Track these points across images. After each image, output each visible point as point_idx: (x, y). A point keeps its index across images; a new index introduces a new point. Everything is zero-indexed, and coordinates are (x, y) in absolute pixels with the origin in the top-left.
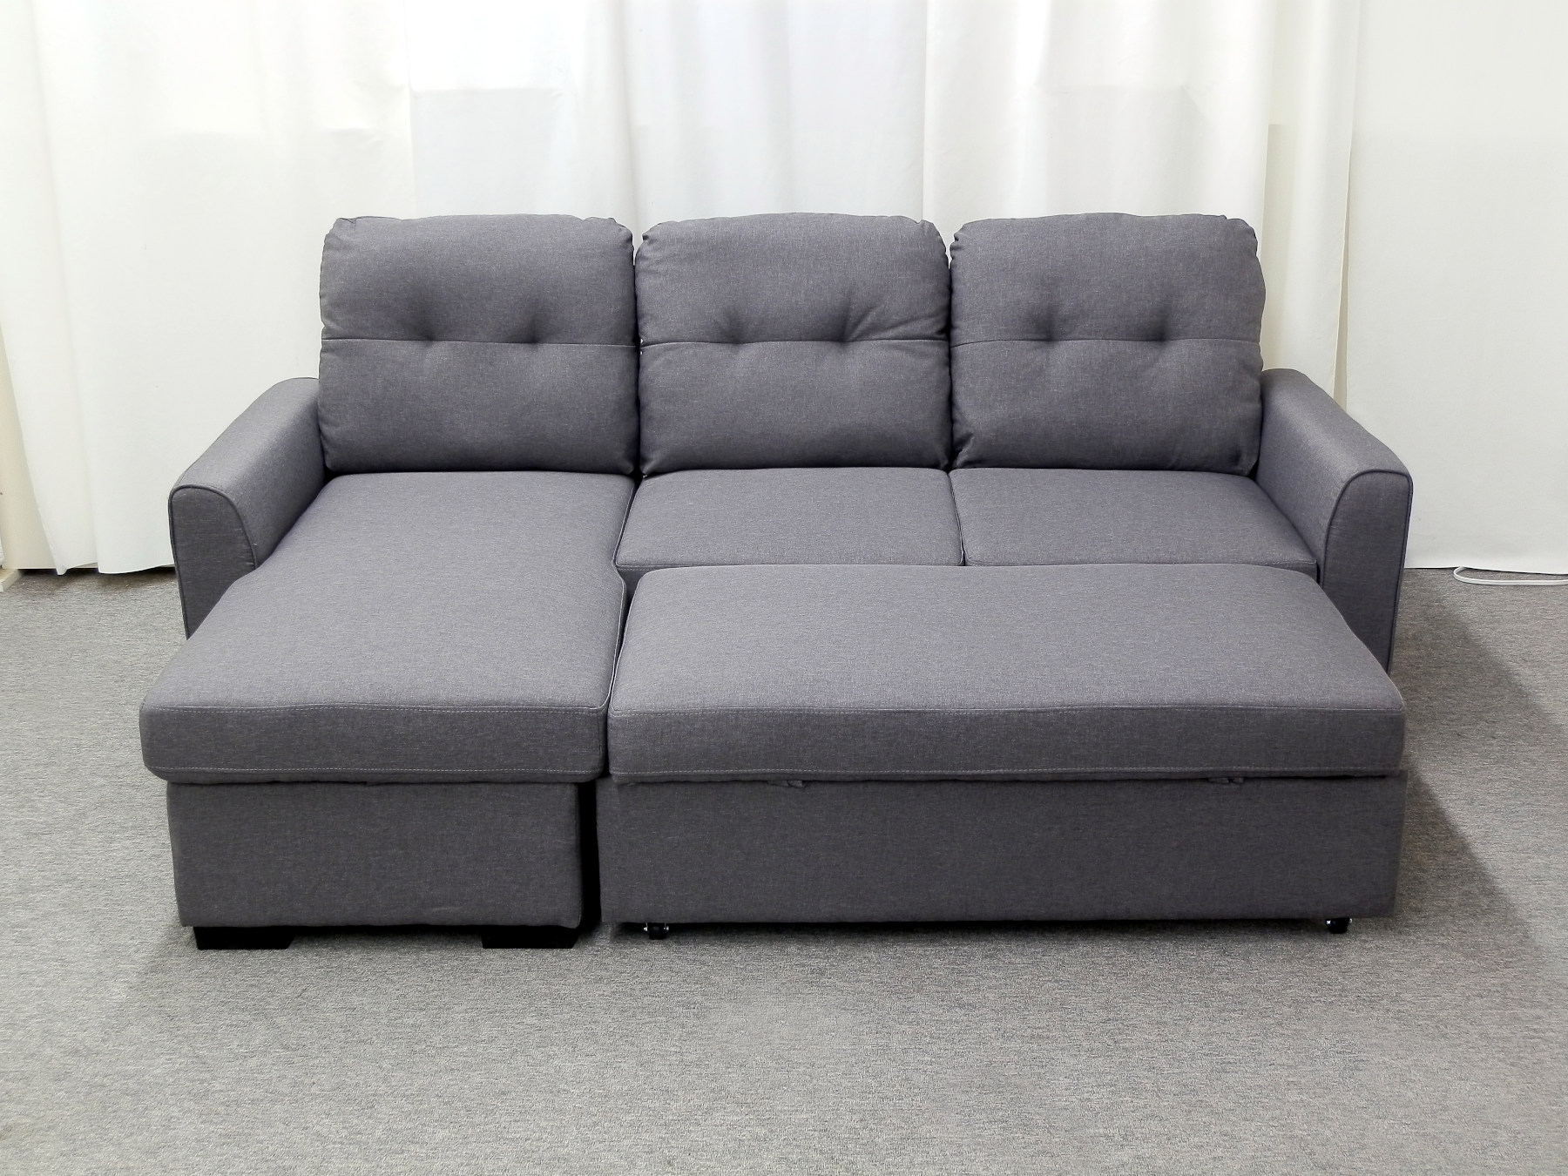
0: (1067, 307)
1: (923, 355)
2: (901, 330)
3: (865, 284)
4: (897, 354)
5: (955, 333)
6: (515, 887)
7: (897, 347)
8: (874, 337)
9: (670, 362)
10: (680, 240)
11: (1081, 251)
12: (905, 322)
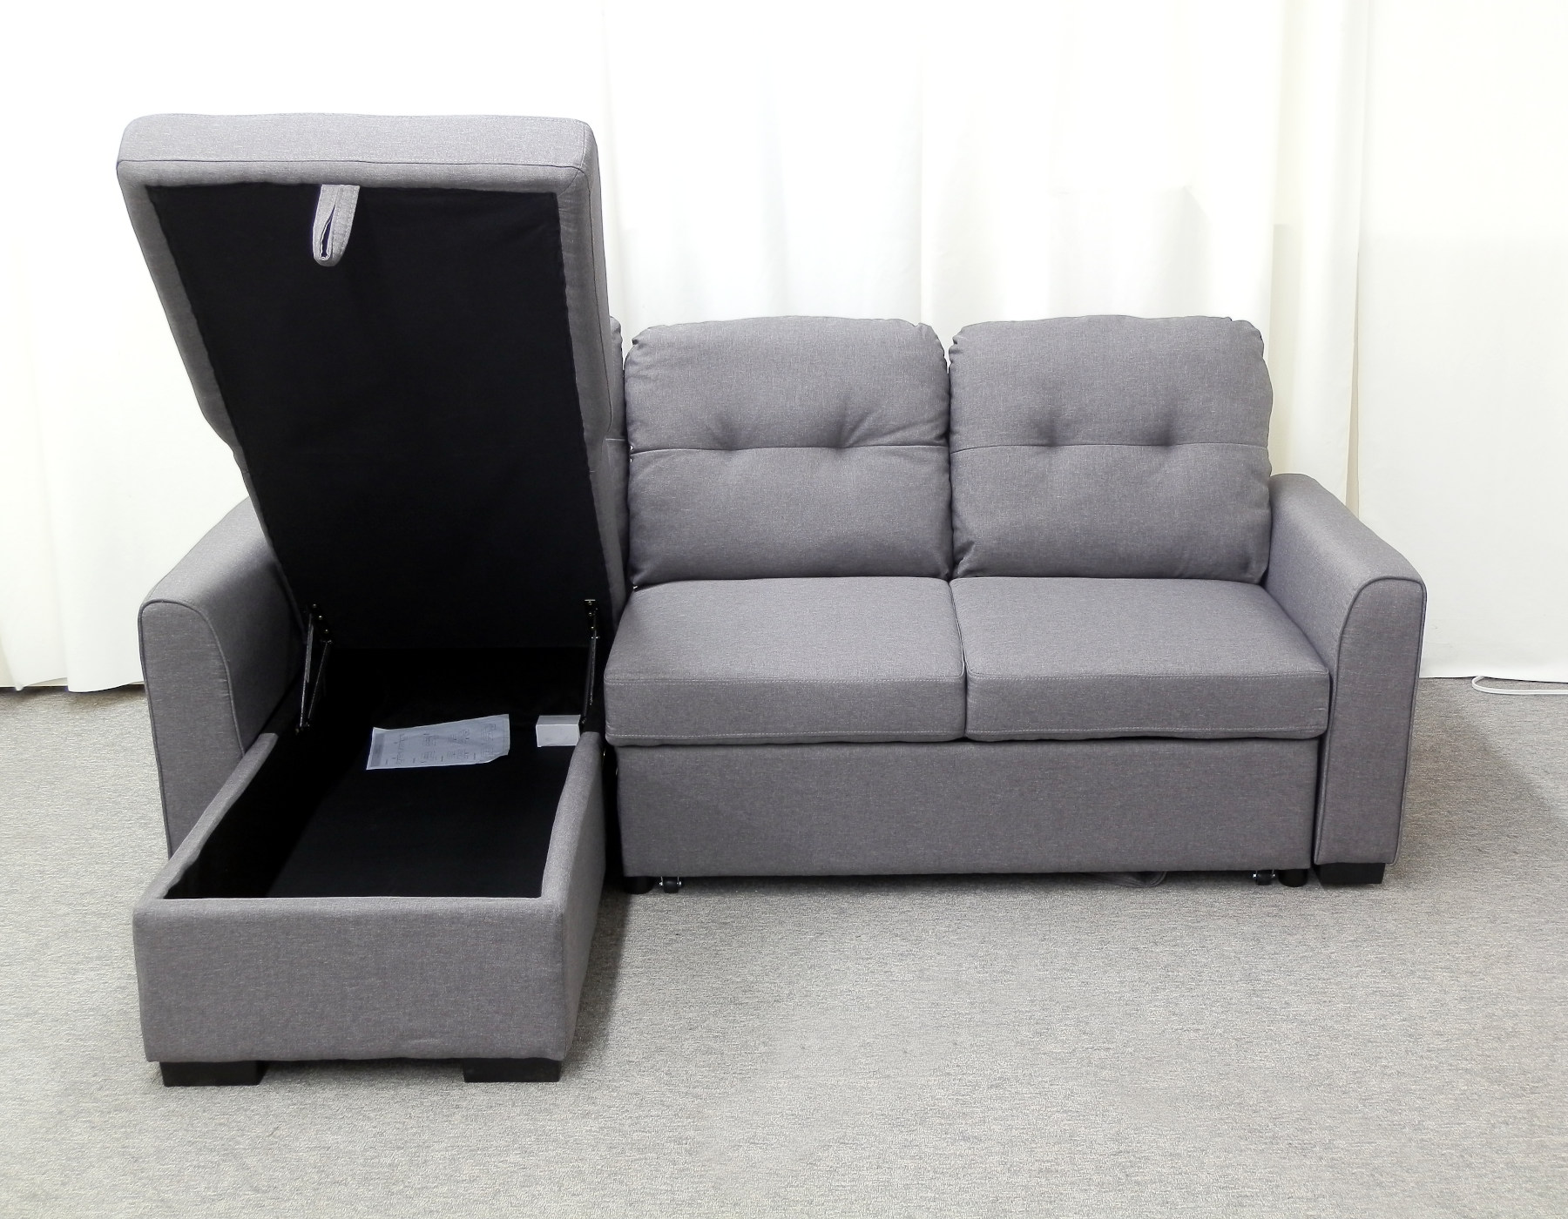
0: (1069, 412)
1: (922, 461)
2: (899, 435)
3: (861, 389)
4: (894, 460)
5: (955, 438)
6: (498, 1018)
7: (894, 453)
8: (872, 443)
9: (661, 469)
10: (671, 345)
11: (1083, 354)
12: (903, 428)
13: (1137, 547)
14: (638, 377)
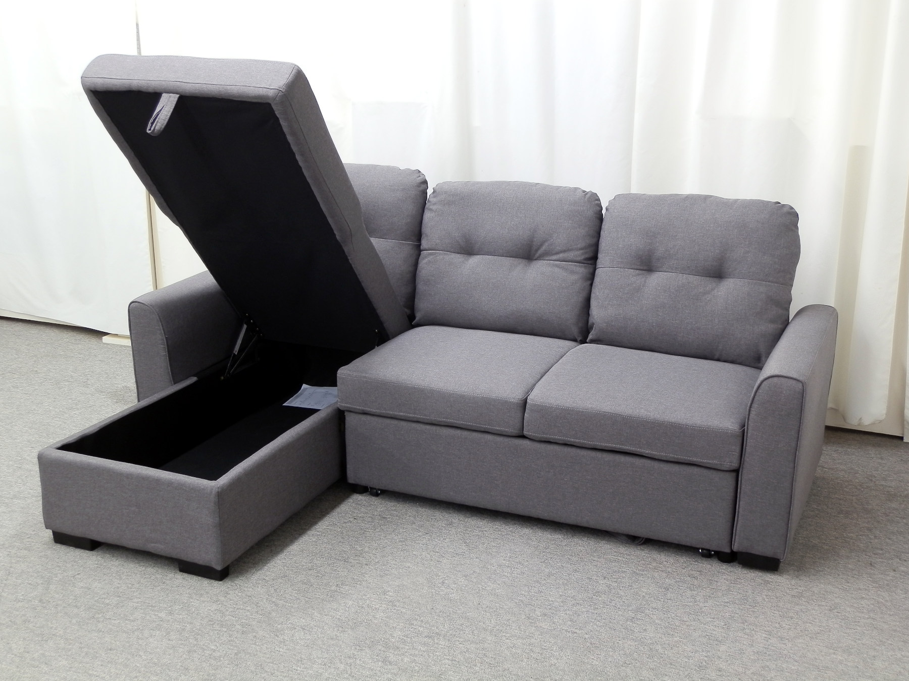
0: (660, 251)
1: (572, 272)
2: (561, 256)
3: (543, 226)
4: (556, 270)
5: (599, 261)
7: (557, 266)
8: (546, 259)
9: (430, 261)
10: (446, 193)
11: (674, 217)
12: (564, 251)
13: (689, 339)
14: (431, 210)
